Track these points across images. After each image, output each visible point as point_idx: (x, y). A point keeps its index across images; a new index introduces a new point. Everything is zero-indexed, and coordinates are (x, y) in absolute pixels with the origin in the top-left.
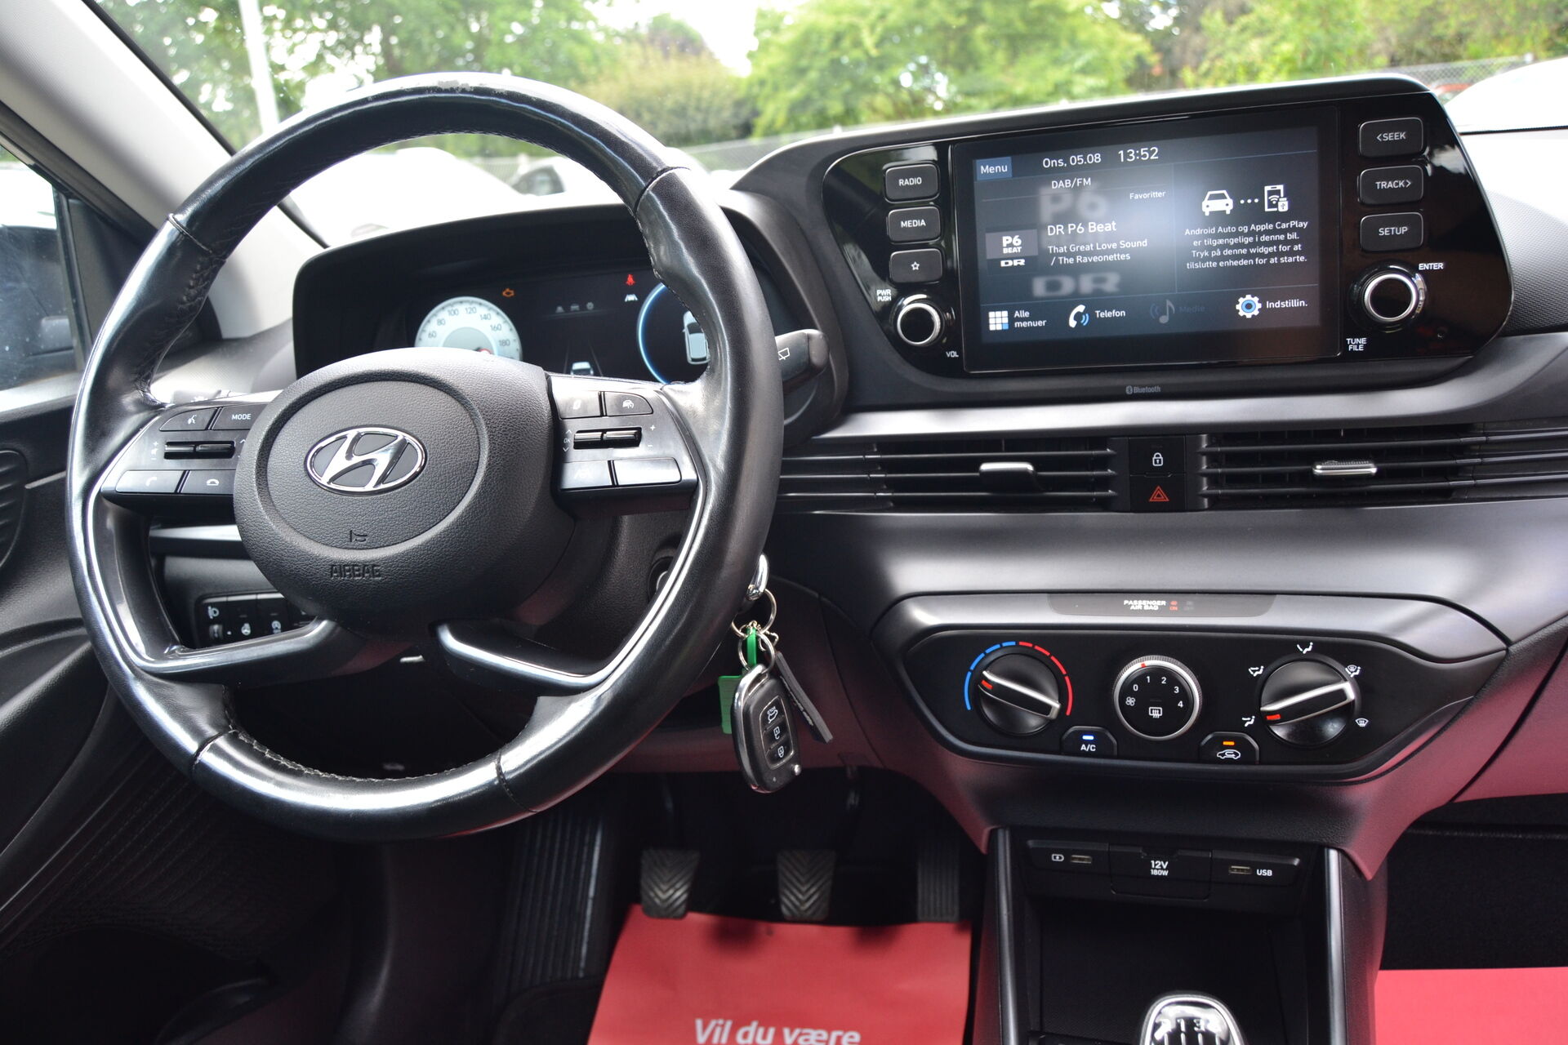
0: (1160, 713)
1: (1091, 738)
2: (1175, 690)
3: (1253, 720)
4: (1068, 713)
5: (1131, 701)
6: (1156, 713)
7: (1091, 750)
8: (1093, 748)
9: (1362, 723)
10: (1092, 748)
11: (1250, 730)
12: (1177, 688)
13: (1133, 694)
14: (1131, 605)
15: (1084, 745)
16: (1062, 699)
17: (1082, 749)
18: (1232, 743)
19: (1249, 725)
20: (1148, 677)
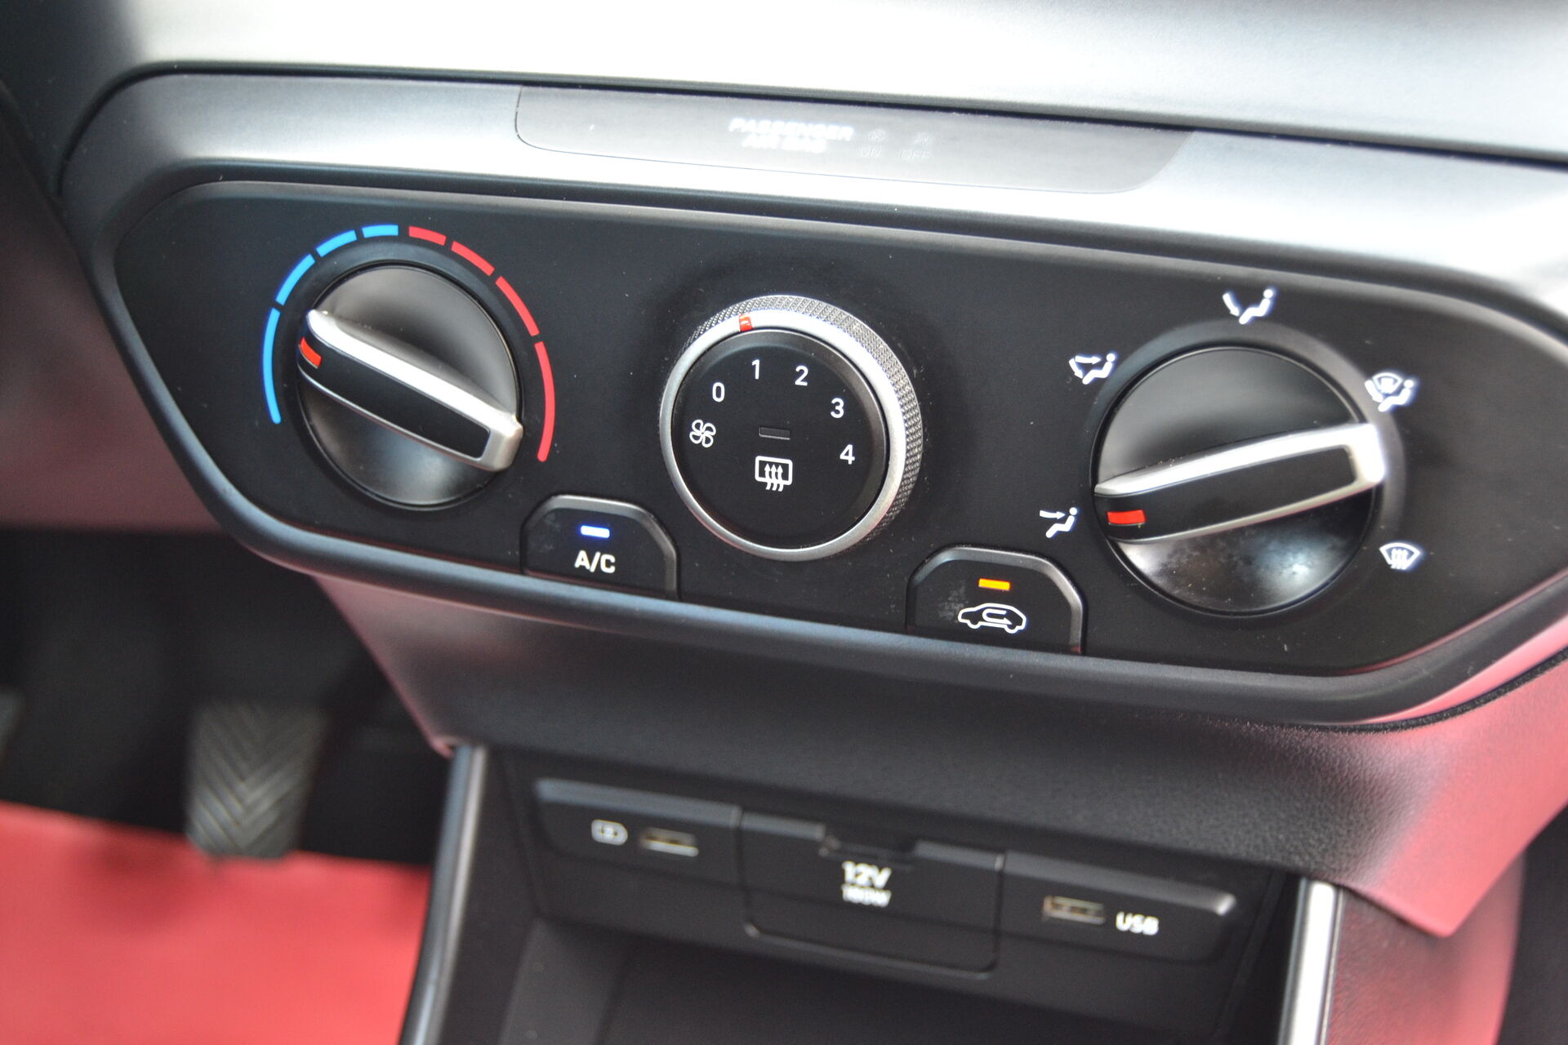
0: (785, 477)
1: (603, 533)
2: (833, 407)
3: (1071, 521)
4: (543, 455)
5: (703, 433)
6: (775, 475)
7: (604, 568)
8: (608, 563)
9: (1400, 556)
10: (604, 562)
11: (1059, 551)
12: (839, 403)
13: (710, 412)
14: (747, 134)
15: (582, 554)
16: (527, 408)
17: (578, 564)
18: (1004, 586)
19: (1059, 534)
20: (756, 363)
